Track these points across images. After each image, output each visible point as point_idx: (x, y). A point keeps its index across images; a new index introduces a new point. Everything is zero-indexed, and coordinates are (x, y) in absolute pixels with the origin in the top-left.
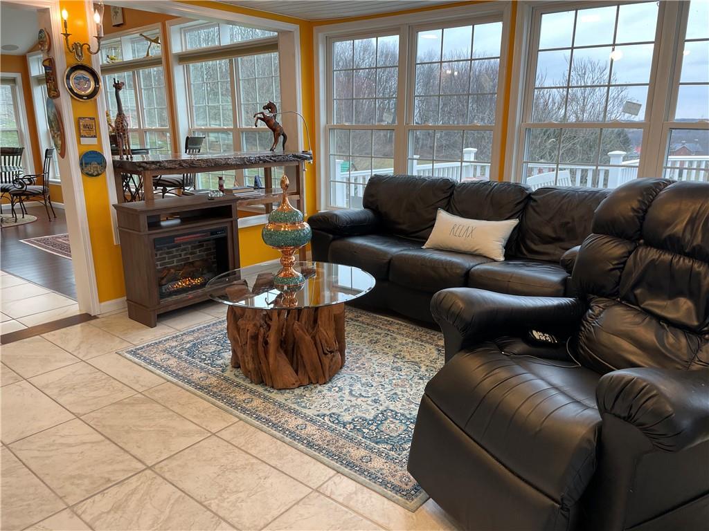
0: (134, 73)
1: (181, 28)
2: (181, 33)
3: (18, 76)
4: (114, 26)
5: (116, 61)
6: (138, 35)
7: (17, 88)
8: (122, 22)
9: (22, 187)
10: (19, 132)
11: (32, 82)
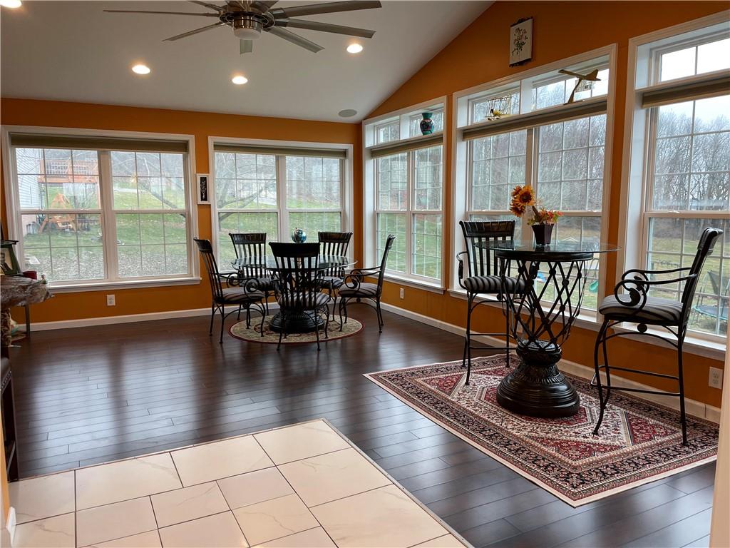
0: (530, 132)
1: (651, 50)
2: (651, 57)
3: (349, 147)
4: (513, 65)
5: (502, 117)
6: (556, 72)
7: (347, 161)
8: (529, 57)
9: (356, 286)
10: (342, 214)
11: (365, 154)
